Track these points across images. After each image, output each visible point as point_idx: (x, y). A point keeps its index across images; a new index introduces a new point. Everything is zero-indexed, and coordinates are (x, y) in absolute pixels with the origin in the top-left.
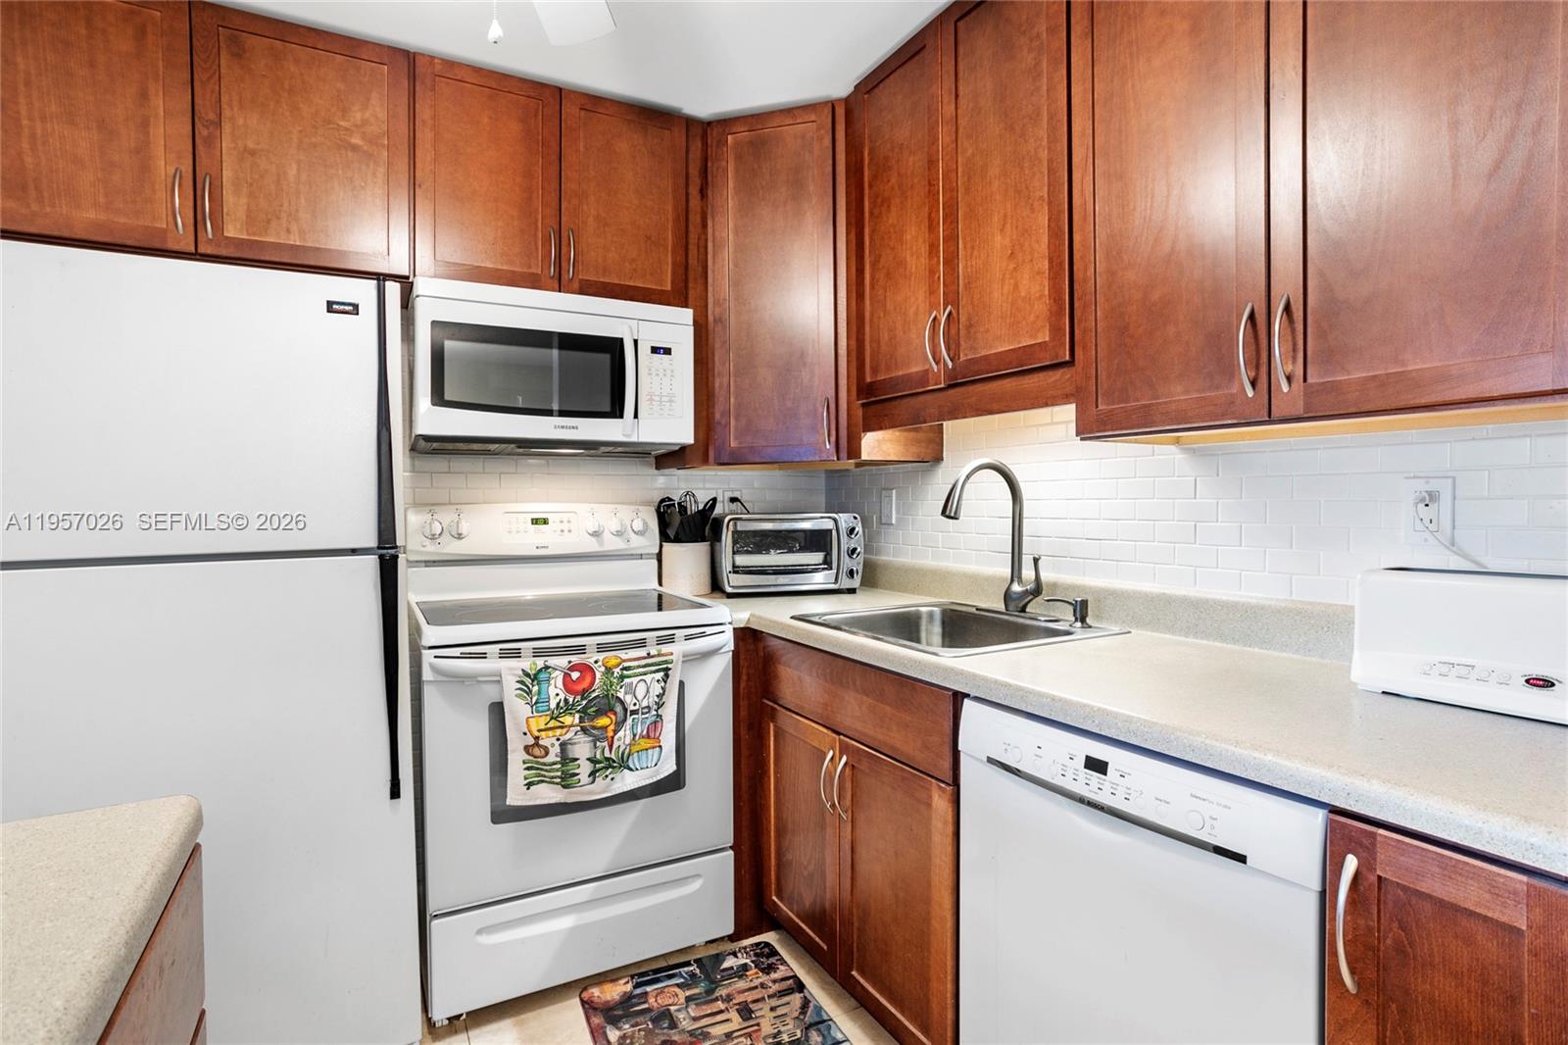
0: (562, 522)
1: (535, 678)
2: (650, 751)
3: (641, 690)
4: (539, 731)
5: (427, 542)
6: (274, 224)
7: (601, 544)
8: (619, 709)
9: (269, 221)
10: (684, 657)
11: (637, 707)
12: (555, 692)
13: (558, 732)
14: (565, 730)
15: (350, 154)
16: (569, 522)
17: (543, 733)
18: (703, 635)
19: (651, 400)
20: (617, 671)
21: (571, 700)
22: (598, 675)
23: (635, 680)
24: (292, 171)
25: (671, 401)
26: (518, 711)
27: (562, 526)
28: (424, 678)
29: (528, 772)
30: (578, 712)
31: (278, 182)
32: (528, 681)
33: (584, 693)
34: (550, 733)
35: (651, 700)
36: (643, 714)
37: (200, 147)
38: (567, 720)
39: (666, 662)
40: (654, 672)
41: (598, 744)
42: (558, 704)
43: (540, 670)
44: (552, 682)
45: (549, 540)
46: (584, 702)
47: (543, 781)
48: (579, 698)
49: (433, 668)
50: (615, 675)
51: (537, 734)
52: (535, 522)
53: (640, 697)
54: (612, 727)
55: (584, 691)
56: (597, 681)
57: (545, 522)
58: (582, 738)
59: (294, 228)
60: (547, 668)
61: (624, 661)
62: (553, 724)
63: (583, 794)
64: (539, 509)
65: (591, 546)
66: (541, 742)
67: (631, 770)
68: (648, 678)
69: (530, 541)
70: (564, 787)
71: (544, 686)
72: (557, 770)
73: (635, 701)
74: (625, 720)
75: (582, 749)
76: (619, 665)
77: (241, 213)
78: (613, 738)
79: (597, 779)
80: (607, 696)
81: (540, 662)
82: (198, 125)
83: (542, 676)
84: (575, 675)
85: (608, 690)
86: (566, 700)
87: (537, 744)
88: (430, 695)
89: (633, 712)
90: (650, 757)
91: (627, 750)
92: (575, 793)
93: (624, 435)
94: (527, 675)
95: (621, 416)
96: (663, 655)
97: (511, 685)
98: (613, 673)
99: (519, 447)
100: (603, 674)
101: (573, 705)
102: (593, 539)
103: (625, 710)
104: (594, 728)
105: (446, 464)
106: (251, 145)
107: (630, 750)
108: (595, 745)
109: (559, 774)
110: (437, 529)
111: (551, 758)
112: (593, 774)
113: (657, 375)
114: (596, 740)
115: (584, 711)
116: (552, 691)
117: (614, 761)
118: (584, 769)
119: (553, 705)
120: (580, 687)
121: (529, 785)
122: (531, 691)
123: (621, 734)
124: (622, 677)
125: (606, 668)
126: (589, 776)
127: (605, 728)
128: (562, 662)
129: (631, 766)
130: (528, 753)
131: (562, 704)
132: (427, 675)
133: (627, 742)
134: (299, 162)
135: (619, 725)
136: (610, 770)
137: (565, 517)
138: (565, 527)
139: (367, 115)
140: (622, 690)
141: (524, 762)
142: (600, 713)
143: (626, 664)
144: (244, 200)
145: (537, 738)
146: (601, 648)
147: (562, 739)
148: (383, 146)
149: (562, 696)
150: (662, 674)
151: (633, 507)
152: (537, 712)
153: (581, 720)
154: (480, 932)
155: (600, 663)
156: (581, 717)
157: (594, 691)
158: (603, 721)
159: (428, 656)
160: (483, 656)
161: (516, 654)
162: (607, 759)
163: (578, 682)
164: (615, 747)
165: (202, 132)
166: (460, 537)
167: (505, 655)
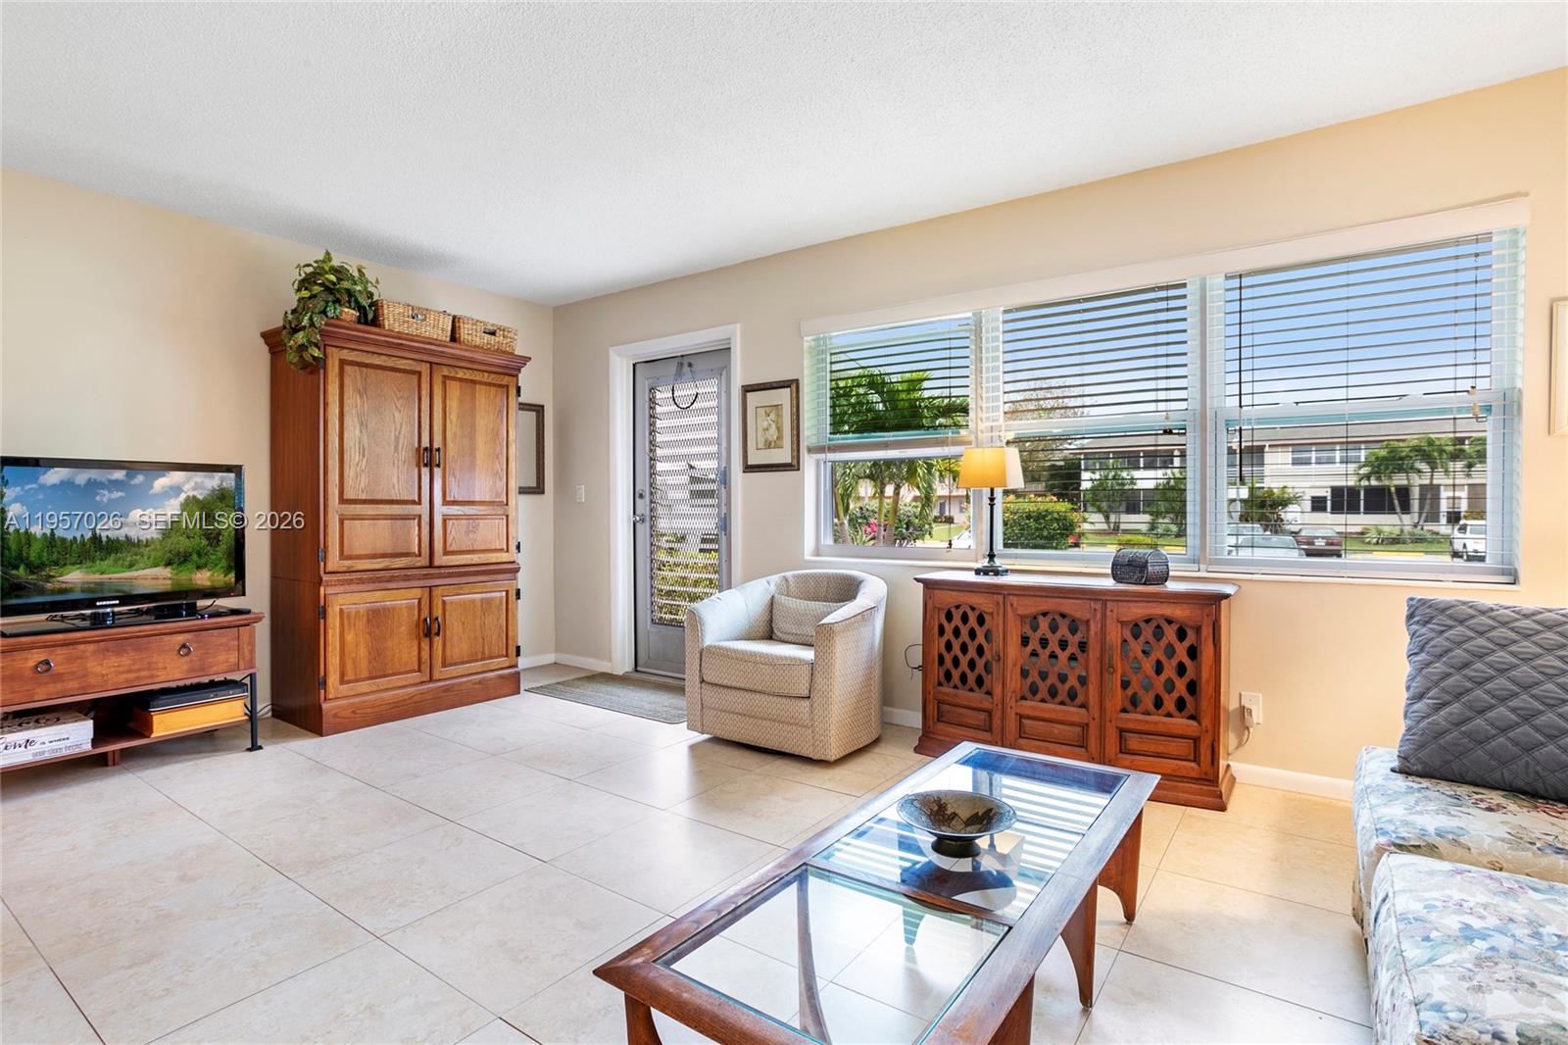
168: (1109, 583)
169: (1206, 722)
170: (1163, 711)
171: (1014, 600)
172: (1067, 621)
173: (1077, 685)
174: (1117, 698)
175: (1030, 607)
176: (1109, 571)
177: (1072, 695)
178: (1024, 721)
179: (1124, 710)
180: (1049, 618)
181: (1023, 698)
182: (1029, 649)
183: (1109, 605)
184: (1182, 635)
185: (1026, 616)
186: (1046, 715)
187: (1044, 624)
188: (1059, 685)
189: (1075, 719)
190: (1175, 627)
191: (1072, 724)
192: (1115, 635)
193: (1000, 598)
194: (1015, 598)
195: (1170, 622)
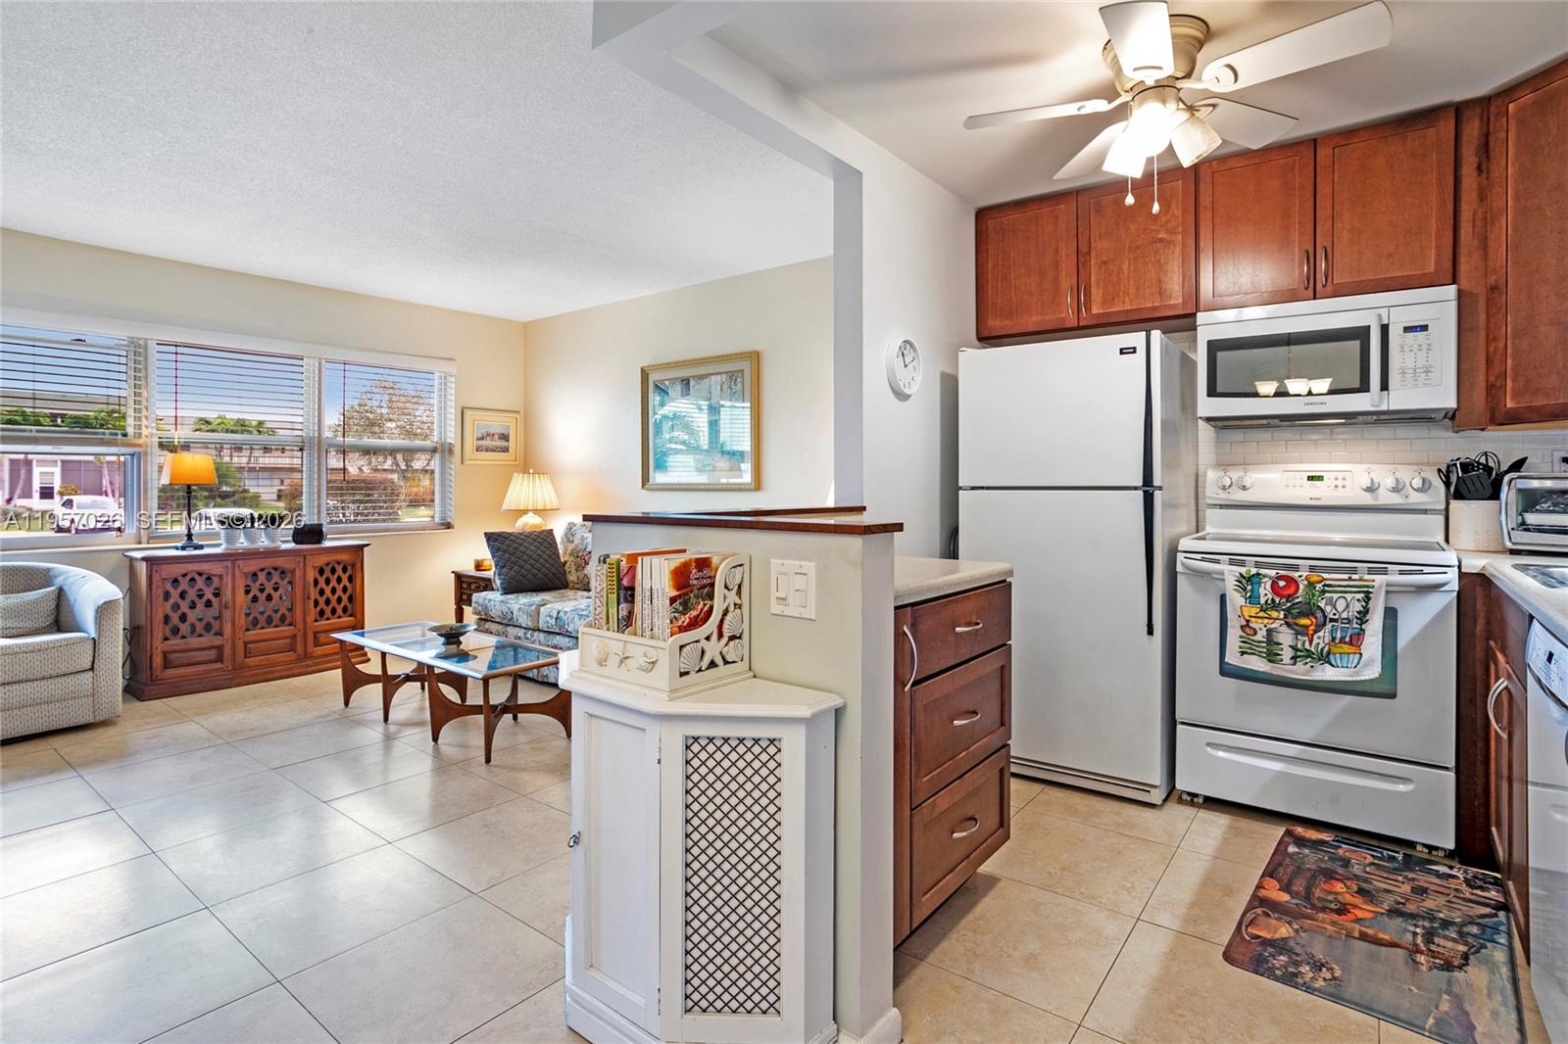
0: (1336, 479)
1: (1249, 579)
2: (1351, 656)
3: (1341, 605)
4: (1250, 616)
5: (1221, 491)
6: (1116, 299)
7: (1376, 499)
8: (1319, 614)
9: (1114, 299)
10: (1387, 585)
11: (1337, 617)
12: (1265, 592)
13: (1266, 621)
14: (1271, 621)
15: (1158, 245)
16: (1344, 479)
17: (1253, 620)
18: (1421, 572)
19: (1404, 373)
20: (1319, 586)
21: (1277, 600)
22: (1301, 587)
23: (1336, 596)
24: (1126, 267)
25: (1427, 372)
26: (1236, 599)
27: (1336, 483)
28: (1178, 570)
29: (1242, 644)
30: (1283, 610)
31: (1118, 275)
32: (1244, 581)
33: (1289, 598)
34: (1260, 621)
35: (1351, 614)
36: (1342, 623)
37: (1081, 270)
38: (1274, 614)
39: (1368, 586)
40: (1355, 592)
41: (1299, 637)
42: (1267, 601)
43: (1253, 575)
44: (1263, 585)
45: (1323, 493)
46: (1289, 604)
47: (1254, 654)
48: (1284, 600)
49: (1183, 564)
50: (1317, 589)
51: (1248, 618)
52: (1310, 478)
53: (1340, 609)
54: (1312, 627)
55: (1289, 596)
56: (1300, 591)
57: (1320, 478)
58: (1284, 628)
59: (1127, 300)
60: (1258, 574)
61: (1326, 579)
62: (1262, 614)
63: (1285, 671)
64: (1315, 468)
65: (1367, 499)
66: (1251, 625)
67: (1333, 666)
68: (1349, 596)
69: (1306, 493)
70: (1270, 661)
71: (1256, 586)
72: (1263, 647)
73: (1334, 611)
74: (1324, 624)
75: (1285, 637)
76: (1321, 581)
77: (1100, 299)
78: (1313, 635)
79: (1298, 663)
80: (1309, 603)
81: (1254, 571)
82: (1080, 257)
83: (1255, 580)
84: (1282, 583)
85: (1310, 599)
86: (1273, 600)
87: (1247, 625)
88: (1182, 583)
89: (1332, 620)
90: (1351, 660)
91: (1326, 649)
92: (1279, 668)
93: (1373, 406)
94: (1244, 578)
95: (1368, 390)
96: (1365, 581)
97: (1231, 583)
98: (1315, 587)
99: (1282, 421)
100: (1306, 586)
101: (1279, 604)
102: (1367, 494)
103: (1325, 617)
104: (1297, 625)
105: (1242, 436)
106: (1104, 259)
107: (1330, 649)
108: (1297, 638)
109: (1265, 650)
110: (1227, 482)
111: (1259, 637)
112: (1294, 658)
113: (1411, 351)
114: (1297, 633)
115: (1288, 610)
116: (1262, 591)
117: (1313, 653)
118: (1287, 654)
119: (1262, 601)
120: (1286, 593)
121: (1243, 653)
122: (1246, 588)
123: (1321, 634)
124: (1323, 592)
125: (1309, 582)
126: (1291, 659)
127: (1307, 627)
128: (1272, 573)
129: (1333, 663)
130: (1244, 632)
131: (1269, 602)
132: (1179, 568)
133: (1327, 641)
134: (1129, 260)
135: (1319, 627)
136: (1309, 659)
137: (1340, 475)
138: (1340, 483)
139: (1169, 216)
140: (1324, 601)
141: (1241, 637)
142: (1302, 614)
143: (1327, 582)
144: (1101, 291)
145: (1248, 621)
146: (1312, 569)
147: (1269, 626)
148: (1179, 233)
149: (1270, 596)
150: (1362, 595)
151: (1415, 467)
152: (1250, 603)
153: (1285, 616)
154: (1209, 744)
155: (1303, 578)
156: (1285, 615)
157: (1298, 597)
158: (1305, 621)
159: (1180, 557)
160: (1218, 562)
161: (1242, 564)
162: (1307, 650)
163: (1285, 587)
164: (1314, 643)
165: (1082, 259)
166: (1244, 488)
167: (1232, 563)
168: (291, 545)
169: (359, 616)
170: (337, 615)
171: (240, 563)
172: (278, 572)
173: (287, 613)
174: (313, 612)
175: (253, 566)
176: (291, 539)
177: (283, 618)
178: (249, 646)
179: (316, 621)
180: (265, 572)
181: (248, 630)
182: (251, 595)
183: (308, 558)
184: (345, 570)
185: (248, 573)
186: (266, 637)
187: (262, 577)
188: (274, 615)
189: (287, 634)
190: (342, 566)
191: (286, 638)
192: (311, 575)
193: (229, 564)
194: (241, 562)
195: (339, 563)
